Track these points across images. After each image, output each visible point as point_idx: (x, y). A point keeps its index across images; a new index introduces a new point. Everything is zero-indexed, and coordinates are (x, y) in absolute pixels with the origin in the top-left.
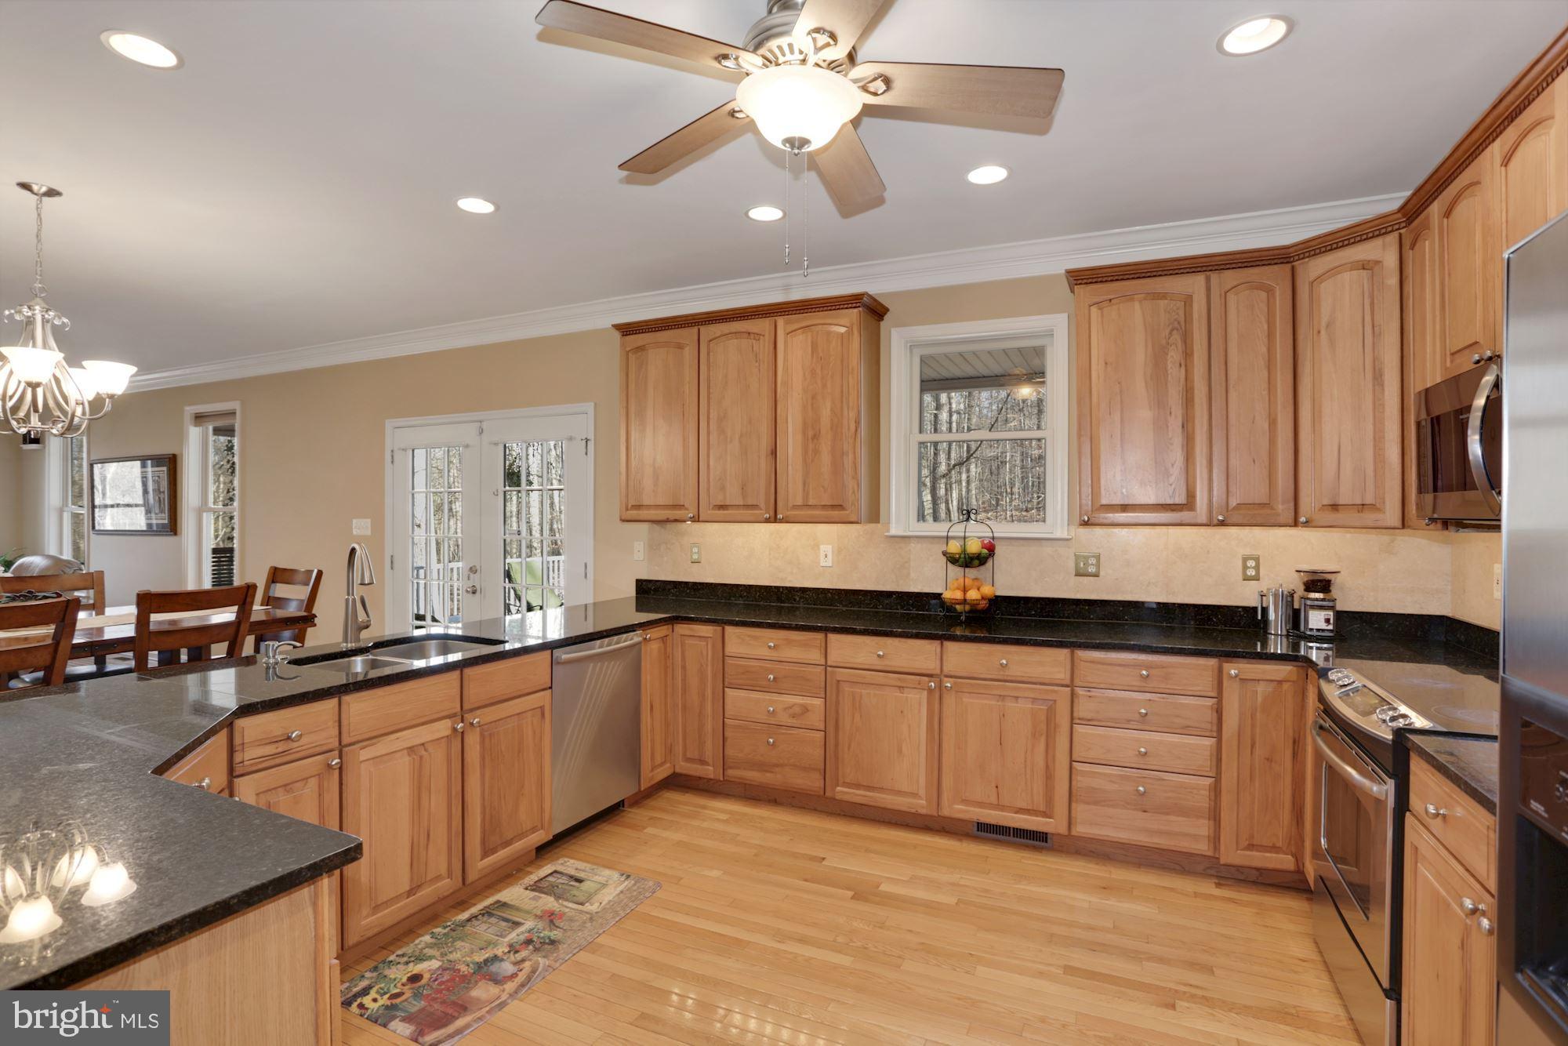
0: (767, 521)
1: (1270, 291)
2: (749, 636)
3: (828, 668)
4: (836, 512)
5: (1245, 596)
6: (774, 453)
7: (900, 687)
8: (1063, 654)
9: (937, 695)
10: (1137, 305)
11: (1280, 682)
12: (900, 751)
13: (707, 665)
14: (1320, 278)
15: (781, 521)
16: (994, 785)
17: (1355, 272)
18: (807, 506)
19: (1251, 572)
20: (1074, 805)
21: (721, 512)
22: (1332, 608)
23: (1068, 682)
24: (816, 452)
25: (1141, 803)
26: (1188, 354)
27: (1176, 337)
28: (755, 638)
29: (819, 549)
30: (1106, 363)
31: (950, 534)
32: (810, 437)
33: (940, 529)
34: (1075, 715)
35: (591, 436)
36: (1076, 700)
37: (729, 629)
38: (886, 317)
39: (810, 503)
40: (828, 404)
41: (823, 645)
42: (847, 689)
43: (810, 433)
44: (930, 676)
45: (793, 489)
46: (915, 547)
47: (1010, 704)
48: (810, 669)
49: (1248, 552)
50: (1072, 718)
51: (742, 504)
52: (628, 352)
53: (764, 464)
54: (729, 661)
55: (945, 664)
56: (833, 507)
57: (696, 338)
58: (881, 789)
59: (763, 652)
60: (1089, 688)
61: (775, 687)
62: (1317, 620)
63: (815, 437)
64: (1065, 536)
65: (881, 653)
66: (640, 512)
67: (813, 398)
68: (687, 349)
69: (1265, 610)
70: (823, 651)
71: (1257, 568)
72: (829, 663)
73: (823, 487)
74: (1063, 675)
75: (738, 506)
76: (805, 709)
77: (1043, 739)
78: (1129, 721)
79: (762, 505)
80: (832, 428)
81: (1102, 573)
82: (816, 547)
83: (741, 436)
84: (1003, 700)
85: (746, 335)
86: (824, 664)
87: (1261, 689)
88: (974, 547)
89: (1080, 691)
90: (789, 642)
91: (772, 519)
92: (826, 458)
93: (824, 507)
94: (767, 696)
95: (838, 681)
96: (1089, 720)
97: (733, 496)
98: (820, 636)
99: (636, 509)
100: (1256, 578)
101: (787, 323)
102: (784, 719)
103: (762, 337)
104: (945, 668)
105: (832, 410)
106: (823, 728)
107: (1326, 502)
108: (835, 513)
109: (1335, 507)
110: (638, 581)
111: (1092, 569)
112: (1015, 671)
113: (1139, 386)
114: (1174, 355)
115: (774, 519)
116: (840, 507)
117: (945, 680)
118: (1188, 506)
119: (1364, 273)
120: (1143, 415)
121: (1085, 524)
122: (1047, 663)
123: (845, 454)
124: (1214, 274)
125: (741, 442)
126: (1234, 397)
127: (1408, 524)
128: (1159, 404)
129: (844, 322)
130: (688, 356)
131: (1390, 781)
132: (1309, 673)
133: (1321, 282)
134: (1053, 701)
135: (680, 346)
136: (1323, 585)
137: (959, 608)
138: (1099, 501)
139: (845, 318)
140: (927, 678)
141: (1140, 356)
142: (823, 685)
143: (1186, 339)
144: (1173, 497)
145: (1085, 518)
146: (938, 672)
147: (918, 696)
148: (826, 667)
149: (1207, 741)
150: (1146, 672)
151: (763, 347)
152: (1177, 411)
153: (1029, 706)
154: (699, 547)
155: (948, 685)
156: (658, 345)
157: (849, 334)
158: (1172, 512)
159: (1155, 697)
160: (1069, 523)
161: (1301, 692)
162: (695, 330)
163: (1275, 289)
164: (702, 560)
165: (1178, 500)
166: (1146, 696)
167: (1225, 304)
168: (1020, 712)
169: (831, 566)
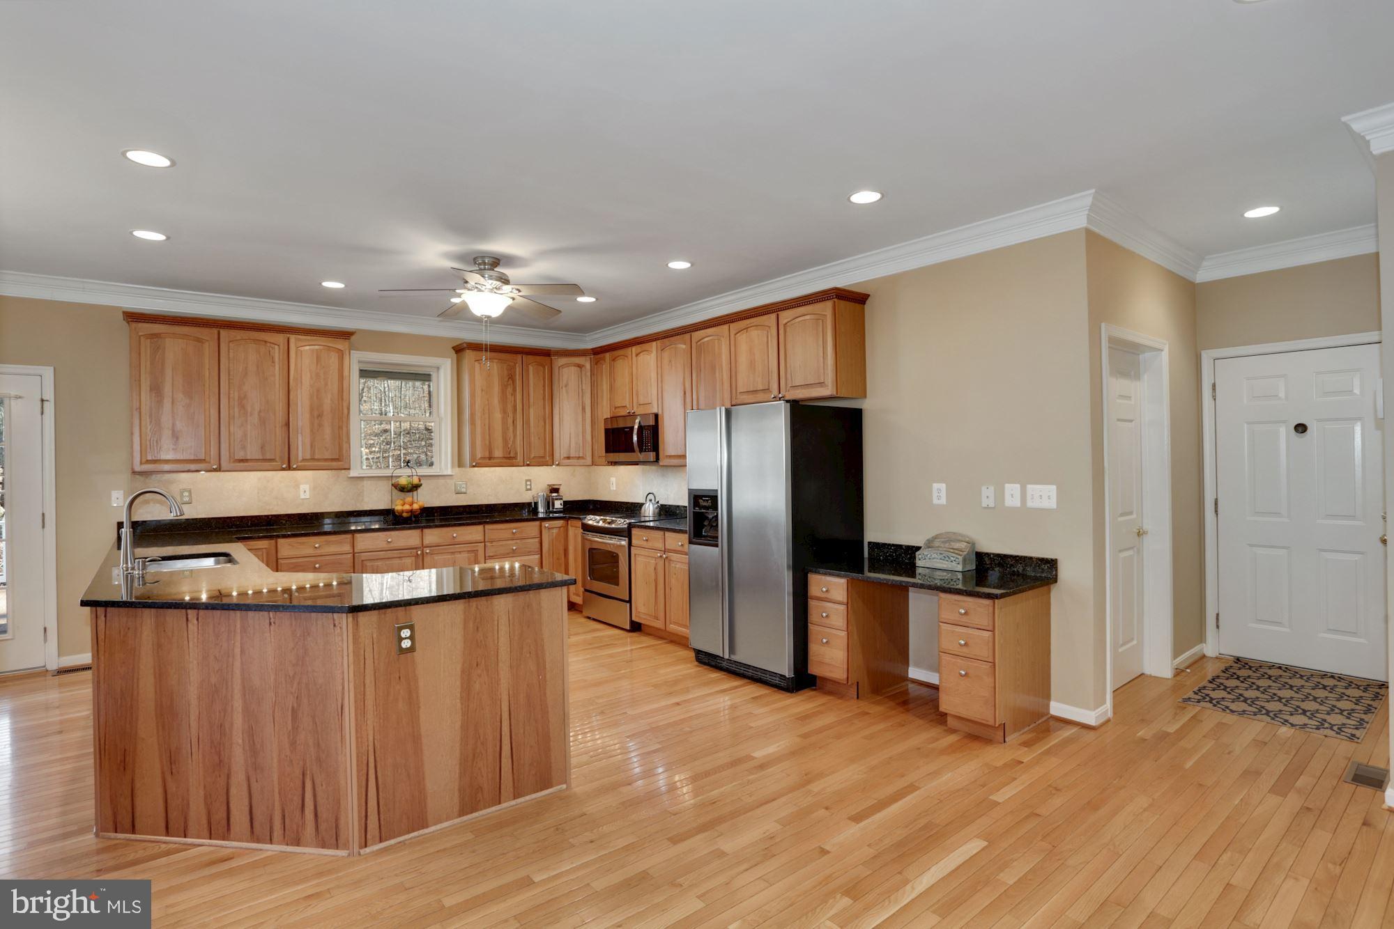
0: (284, 469)
1: (542, 368)
3: (356, 554)
5: (526, 498)
6: (288, 424)
7: (399, 557)
8: (480, 528)
9: (420, 558)
10: (495, 364)
11: (560, 527)
14: (561, 365)
15: (294, 469)
17: (574, 367)
18: (313, 459)
19: (528, 487)
21: (242, 464)
22: (562, 499)
23: (483, 540)
24: (320, 425)
26: (514, 390)
27: (510, 382)
28: (302, 544)
29: (299, 488)
30: (482, 390)
31: (393, 475)
32: (315, 415)
33: (388, 473)
34: (487, 555)
35: (49, 397)
36: (486, 548)
37: (281, 541)
39: (315, 458)
40: (329, 396)
41: (352, 541)
42: (368, 564)
43: (316, 413)
44: (416, 548)
45: (301, 448)
46: (366, 483)
47: (458, 556)
48: (344, 556)
49: (527, 478)
50: (485, 557)
51: (261, 458)
52: (140, 336)
53: (279, 432)
54: (281, 561)
55: (424, 541)
56: (332, 460)
57: (216, 337)
59: (310, 551)
60: (492, 542)
62: (558, 505)
63: (320, 416)
64: (449, 472)
65: (390, 540)
66: (157, 465)
67: (318, 391)
68: (206, 345)
69: (536, 504)
70: (351, 545)
71: (531, 485)
72: (356, 551)
73: (326, 447)
74: (479, 537)
75: (258, 460)
78: (508, 554)
79: (277, 459)
80: (331, 411)
81: (468, 492)
82: (297, 486)
83: (260, 412)
84: (454, 554)
85: (264, 343)
86: (351, 551)
87: (555, 531)
89: (488, 544)
90: (328, 543)
91: (287, 468)
92: (327, 431)
93: (326, 460)
95: (362, 561)
96: (492, 556)
97: (253, 452)
98: (349, 536)
99: (150, 464)
100: (530, 490)
101: (297, 340)
103: (276, 347)
104: (424, 544)
105: (331, 400)
107: (565, 456)
108: (334, 464)
109: (568, 458)
111: (464, 490)
112: (461, 539)
113: (496, 401)
114: (510, 390)
115: (289, 468)
116: (337, 460)
117: (425, 549)
118: (515, 458)
119: (578, 369)
120: (498, 416)
121: (474, 466)
122: (473, 533)
123: (340, 428)
124: (524, 356)
125: (259, 415)
126: (532, 411)
127: (593, 464)
128: (504, 412)
129: (340, 346)
130: (208, 349)
131: (627, 539)
132: (569, 522)
133: (563, 368)
134: (477, 550)
135: (199, 340)
136: (556, 490)
137: (405, 515)
138: (479, 455)
139: (340, 345)
140: (415, 550)
141: (496, 389)
142: (352, 564)
143: (514, 382)
144: (510, 453)
145: (474, 464)
146: (420, 546)
147: (410, 561)
148: (354, 553)
149: (537, 557)
150: (514, 531)
151: (277, 353)
152: (511, 415)
153: (467, 555)
154: (190, 492)
155: (428, 551)
156: (175, 335)
157: (343, 355)
158: (509, 460)
159: (518, 541)
160: (453, 466)
161: (567, 530)
162: (215, 331)
163: (544, 367)
164: (194, 501)
165: (512, 455)
166: (515, 541)
167: (528, 371)
168: (463, 558)
169: (308, 497)
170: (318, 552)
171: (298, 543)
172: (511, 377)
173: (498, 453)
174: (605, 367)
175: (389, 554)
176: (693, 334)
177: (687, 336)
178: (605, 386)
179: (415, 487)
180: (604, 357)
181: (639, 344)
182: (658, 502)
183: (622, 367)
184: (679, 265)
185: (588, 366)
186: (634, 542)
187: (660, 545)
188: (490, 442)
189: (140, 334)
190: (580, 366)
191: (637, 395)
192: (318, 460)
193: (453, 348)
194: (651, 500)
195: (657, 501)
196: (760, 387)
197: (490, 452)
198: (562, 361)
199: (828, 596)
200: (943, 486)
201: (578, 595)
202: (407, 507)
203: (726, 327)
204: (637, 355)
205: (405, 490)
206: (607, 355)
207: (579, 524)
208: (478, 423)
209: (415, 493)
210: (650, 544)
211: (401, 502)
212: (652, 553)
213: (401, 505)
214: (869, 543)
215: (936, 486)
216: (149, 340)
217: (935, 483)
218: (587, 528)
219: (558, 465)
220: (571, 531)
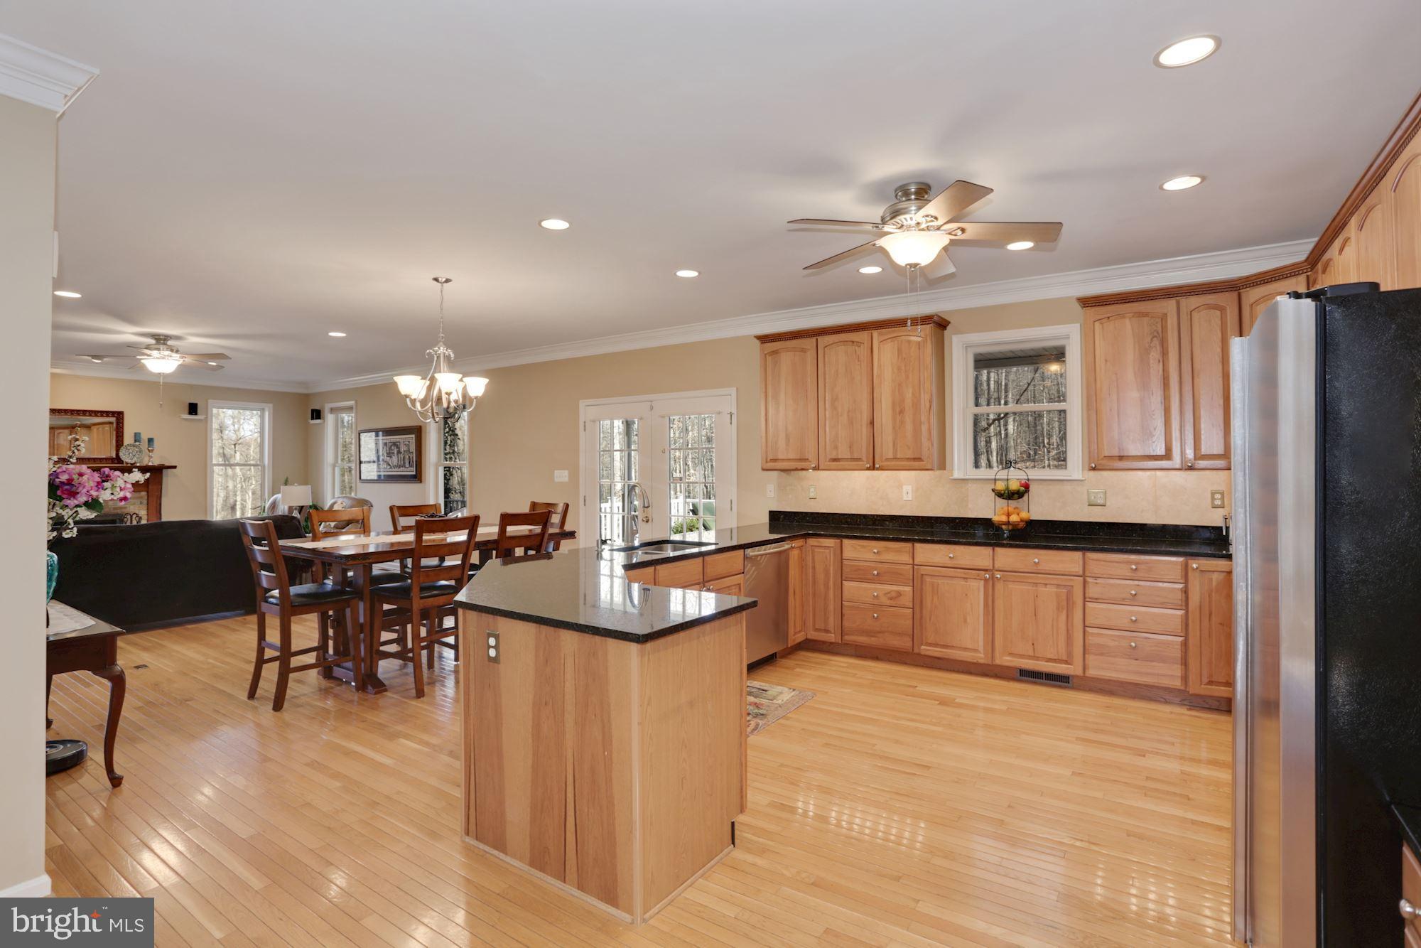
0: (868, 469)
1: (1222, 309)
2: (859, 545)
3: (915, 567)
5: (1213, 519)
6: (872, 423)
7: (964, 578)
8: (1077, 555)
9: (990, 583)
10: (1127, 321)
12: (965, 621)
13: (830, 565)
14: (1258, 301)
15: (878, 469)
16: (1031, 643)
18: (895, 459)
19: (1218, 502)
20: (1087, 656)
21: (835, 463)
23: (1081, 573)
24: (902, 422)
25: (1133, 654)
26: (1164, 353)
27: (1156, 342)
28: (863, 547)
29: (902, 489)
30: (1106, 361)
31: (997, 477)
32: (898, 412)
33: (990, 474)
34: (1087, 595)
35: (734, 411)
36: (1087, 586)
37: (846, 541)
38: (948, 328)
39: (898, 457)
40: (911, 390)
41: (911, 550)
42: (928, 579)
43: (898, 409)
44: (986, 570)
45: (886, 449)
46: (971, 487)
47: (1042, 589)
48: (902, 567)
49: (1215, 488)
50: (1085, 598)
51: (849, 457)
52: (766, 354)
53: (865, 430)
54: (845, 562)
55: (996, 562)
56: (915, 459)
57: (815, 345)
58: (952, 647)
59: (871, 556)
60: (1096, 578)
61: (878, 579)
63: (901, 412)
64: (1080, 477)
65: (951, 555)
66: (776, 464)
67: (900, 385)
68: (809, 353)
69: (1228, 529)
70: (911, 554)
71: (1223, 499)
72: (916, 563)
73: (907, 446)
74: (1077, 569)
75: (847, 459)
76: (899, 594)
77: (1065, 612)
78: (1124, 599)
79: (864, 459)
80: (913, 406)
81: (1108, 504)
82: (900, 486)
83: (849, 411)
84: (1036, 586)
85: (851, 343)
86: (911, 563)
87: (1215, 577)
88: (1014, 486)
89: (1089, 580)
90: (888, 549)
91: (872, 468)
92: (909, 427)
93: (909, 459)
94: (873, 586)
95: (922, 575)
96: (1096, 599)
97: (844, 452)
98: (909, 545)
99: (773, 462)
100: (1220, 506)
101: (879, 334)
102: (885, 601)
103: (862, 344)
104: (996, 565)
105: (913, 394)
106: (912, 607)
108: (916, 464)
110: (770, 512)
111: (1100, 501)
112: (1045, 567)
113: (1130, 375)
114: (1155, 354)
115: (873, 468)
116: (919, 459)
117: (996, 573)
118: (1165, 456)
121: (1094, 469)
122: (1065, 561)
123: (921, 423)
124: (1185, 298)
125: (848, 416)
130: (810, 357)
134: (1072, 586)
135: (803, 351)
138: (1102, 454)
140: (983, 572)
141: (1132, 355)
142: (911, 577)
143: (1163, 343)
145: (1097, 466)
146: (991, 568)
147: (978, 584)
148: (913, 565)
149: (1178, 612)
150: (1134, 566)
151: (863, 351)
153: (1054, 589)
154: (815, 488)
155: (998, 576)
156: (788, 350)
157: (924, 342)
159: (1141, 583)
163: (1228, 308)
164: (818, 496)
165: (1159, 452)
166: (1135, 582)
167: (1191, 319)
168: (1048, 594)
169: (910, 499)
170: (877, 558)
172: (1159, 336)
173: (1135, 450)
175: (951, 572)
188: (1121, 434)
189: (765, 352)
192: (901, 459)
197: (1121, 448)
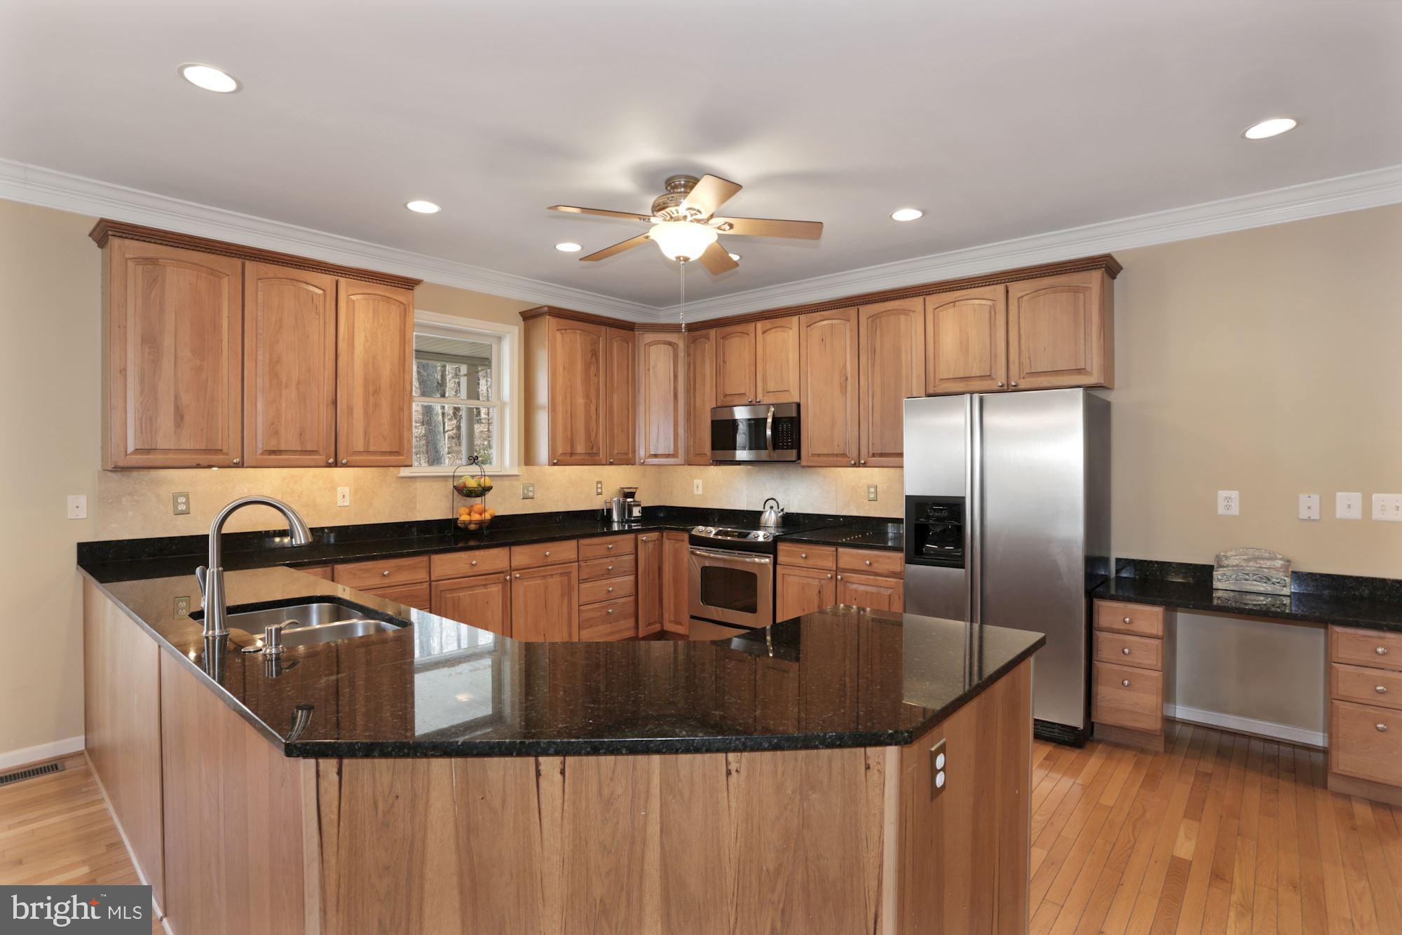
0: (329, 466)
3: (433, 583)
4: (394, 457)
5: (596, 504)
6: (334, 402)
7: (484, 585)
8: (574, 543)
9: (508, 586)
10: (578, 336)
11: (655, 540)
14: (650, 344)
16: (542, 635)
17: (666, 346)
18: (367, 452)
19: (599, 491)
20: (581, 632)
21: (273, 457)
22: (639, 505)
23: (576, 560)
24: (376, 405)
25: (608, 618)
26: (598, 370)
27: (594, 359)
28: (367, 571)
29: (336, 491)
30: (564, 368)
31: (455, 474)
32: (371, 392)
34: (580, 578)
36: (580, 569)
37: (339, 567)
39: (371, 450)
40: (389, 366)
41: (427, 565)
42: (448, 595)
43: (371, 388)
44: (503, 572)
45: (355, 435)
47: (550, 580)
48: (418, 587)
49: (597, 479)
50: (579, 581)
51: (300, 449)
52: (127, 260)
53: (323, 413)
55: (512, 562)
56: (391, 453)
57: (240, 270)
59: (377, 581)
60: (586, 561)
62: (636, 512)
63: (376, 392)
65: (474, 562)
66: (151, 456)
67: (374, 358)
68: (225, 281)
69: (610, 511)
70: (428, 570)
71: (601, 488)
72: (433, 578)
73: (383, 436)
74: (573, 555)
75: (294, 452)
77: (566, 597)
78: (604, 575)
79: (321, 451)
80: (391, 386)
81: (535, 496)
82: (333, 489)
83: (298, 383)
84: (545, 579)
85: (305, 285)
86: (428, 579)
87: (651, 545)
88: (472, 483)
89: (582, 564)
90: (399, 568)
91: (334, 464)
92: (385, 412)
93: (383, 453)
95: (441, 591)
96: (586, 579)
97: (288, 442)
98: (424, 559)
99: (141, 454)
100: (601, 494)
101: (347, 285)
103: (321, 292)
104: (513, 565)
107: (652, 453)
109: (656, 455)
110: (79, 545)
111: (531, 495)
112: (554, 558)
114: (593, 369)
115: (336, 464)
116: (397, 453)
117: (513, 573)
118: (598, 454)
119: (670, 348)
120: (580, 401)
121: (555, 464)
122: (564, 550)
123: (401, 409)
124: (608, 328)
125: (297, 388)
126: (615, 396)
127: (689, 463)
128: (587, 396)
129: (401, 299)
130: (227, 287)
131: (772, 556)
132: (665, 534)
133: (650, 346)
134: (570, 572)
135: (213, 272)
136: (632, 495)
137: (472, 527)
138: (560, 451)
139: (400, 295)
140: (501, 575)
141: (579, 367)
142: (428, 597)
143: (597, 360)
144: (592, 449)
145: (555, 461)
146: (509, 568)
147: (497, 589)
148: (431, 581)
149: (632, 577)
150: (610, 546)
151: (322, 301)
152: (594, 401)
153: (559, 579)
154: (187, 496)
155: (518, 575)
156: (181, 265)
157: (405, 310)
158: (591, 459)
159: (613, 559)
160: (519, 465)
161: (661, 544)
162: (238, 262)
163: (628, 344)
164: (192, 510)
165: (594, 451)
166: (609, 559)
167: (611, 345)
168: (555, 583)
169: (347, 503)
170: (387, 581)
171: (360, 570)
172: (595, 354)
173: (580, 448)
174: (709, 347)
175: (473, 581)
176: (861, 308)
177: (853, 311)
178: (708, 370)
179: (485, 490)
180: (708, 334)
181: (766, 318)
182: (782, 510)
183: (739, 348)
184: (907, 215)
185: (681, 345)
186: (781, 559)
187: (830, 564)
188: (572, 434)
189: (127, 256)
190: (670, 344)
191: (764, 381)
192: (374, 453)
193: (522, 314)
194: (772, 508)
195: (780, 509)
196: (975, 372)
197: (572, 446)
198: (649, 337)
199: (1133, 628)
200: (1235, 494)
201: (678, 623)
202: (476, 517)
203: (918, 301)
204: (764, 332)
205: (473, 494)
206: (712, 332)
207: (686, 536)
208: (560, 409)
209: (483, 497)
210: (810, 562)
211: (467, 511)
212: (814, 573)
213: (467, 514)
214: (1118, 560)
215: (1222, 494)
216: (141, 267)
217: (1220, 490)
218: (697, 541)
219: (643, 464)
220: (668, 546)
